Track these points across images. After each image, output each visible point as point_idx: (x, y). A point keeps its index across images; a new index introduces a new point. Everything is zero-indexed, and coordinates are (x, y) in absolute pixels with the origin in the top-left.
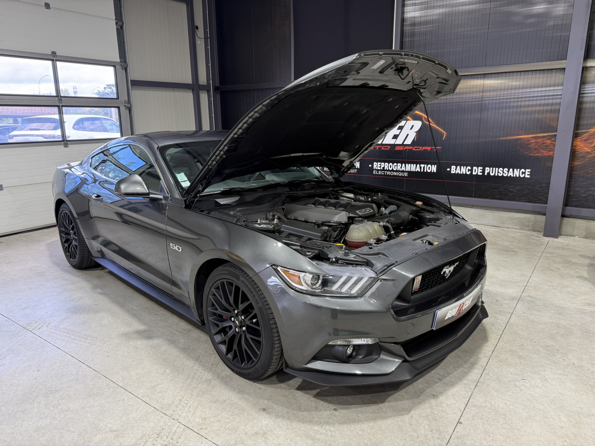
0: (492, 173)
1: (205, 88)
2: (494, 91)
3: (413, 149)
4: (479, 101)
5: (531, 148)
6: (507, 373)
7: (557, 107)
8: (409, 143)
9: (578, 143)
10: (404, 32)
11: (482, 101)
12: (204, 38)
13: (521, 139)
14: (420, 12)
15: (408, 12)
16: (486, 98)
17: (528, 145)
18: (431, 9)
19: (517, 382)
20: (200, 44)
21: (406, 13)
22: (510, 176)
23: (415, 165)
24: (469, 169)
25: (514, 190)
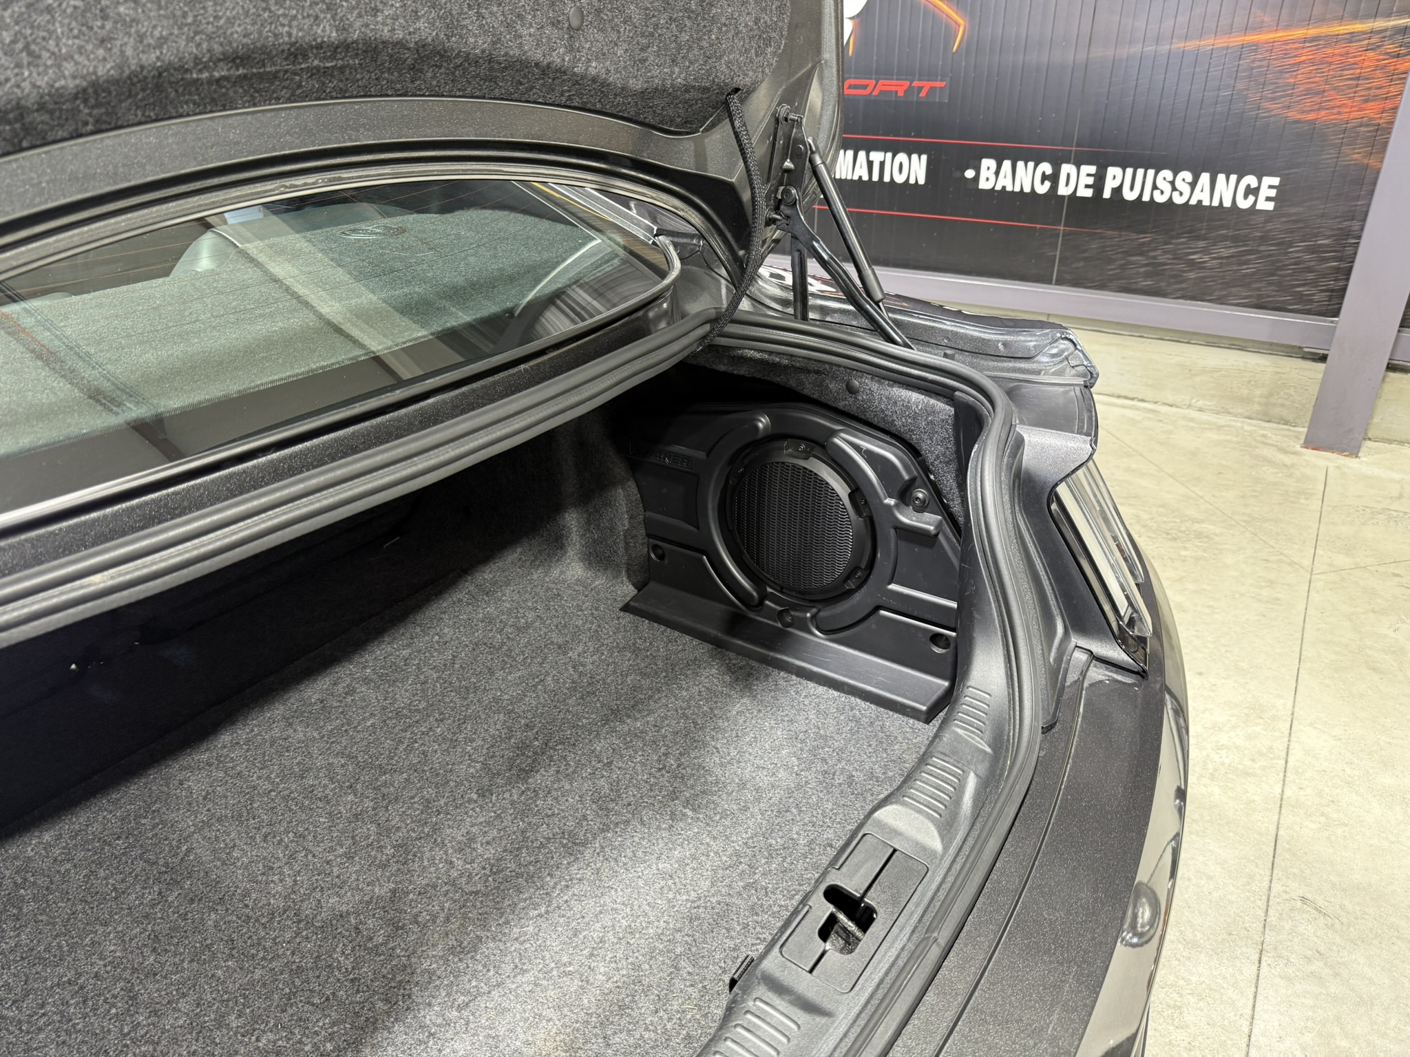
0: (1132, 188)
5: (1294, 86)
13: (1256, 46)
17: (1281, 73)
22: (1200, 202)
23: (850, 153)
24: (1044, 173)
25: (1206, 258)
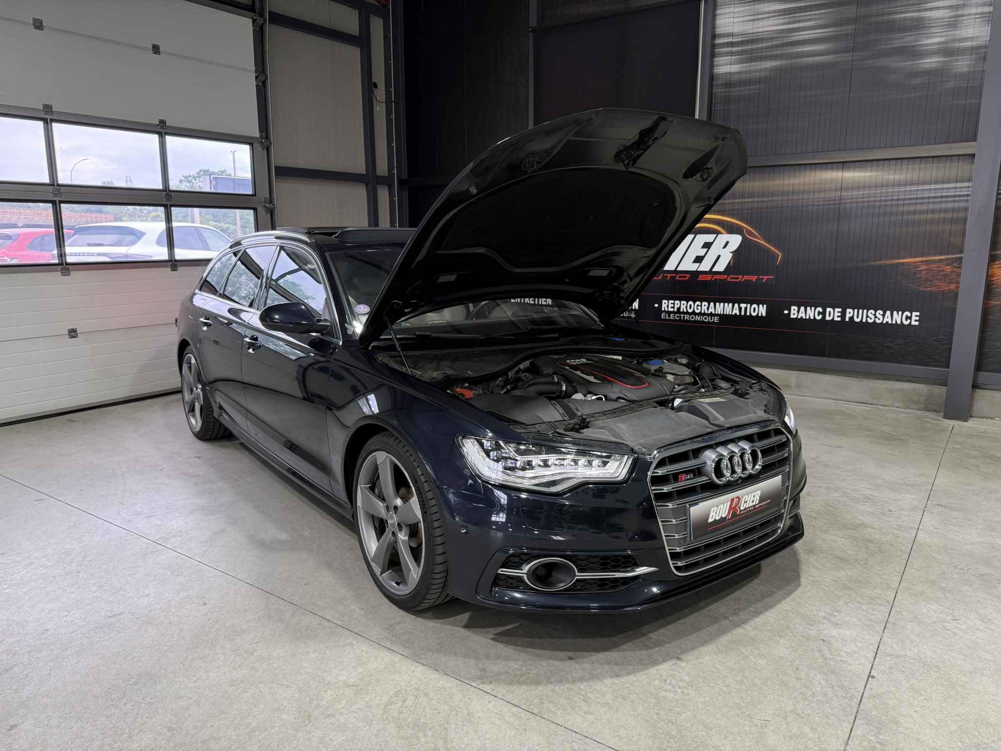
0: (858, 317)
1: (386, 181)
2: (859, 188)
3: (728, 280)
4: (834, 204)
5: (920, 277)
6: (929, 611)
7: (961, 214)
8: (722, 269)
9: (996, 271)
10: (714, 96)
11: (840, 203)
12: (386, 102)
13: (903, 263)
14: (739, 66)
15: (719, 66)
16: (846, 199)
17: (915, 273)
18: (757, 61)
19: (947, 624)
20: (380, 110)
21: (717, 66)
22: (887, 322)
23: (731, 305)
24: (819, 311)
25: (893, 345)
